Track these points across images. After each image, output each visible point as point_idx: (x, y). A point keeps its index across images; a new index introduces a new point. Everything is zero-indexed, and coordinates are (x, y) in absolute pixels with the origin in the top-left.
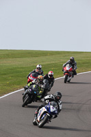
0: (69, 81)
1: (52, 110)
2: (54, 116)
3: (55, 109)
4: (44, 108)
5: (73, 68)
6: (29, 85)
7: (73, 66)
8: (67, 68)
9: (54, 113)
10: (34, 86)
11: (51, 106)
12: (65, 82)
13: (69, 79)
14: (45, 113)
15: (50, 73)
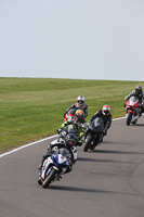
0: (134, 123)
1: (60, 161)
2: (64, 170)
3: (65, 159)
4: (49, 158)
5: (140, 102)
6: (63, 125)
7: (140, 99)
8: (132, 103)
9: (63, 165)
10: (71, 126)
11: (60, 156)
12: (128, 124)
13: (134, 119)
14: (51, 165)
15: (105, 108)
